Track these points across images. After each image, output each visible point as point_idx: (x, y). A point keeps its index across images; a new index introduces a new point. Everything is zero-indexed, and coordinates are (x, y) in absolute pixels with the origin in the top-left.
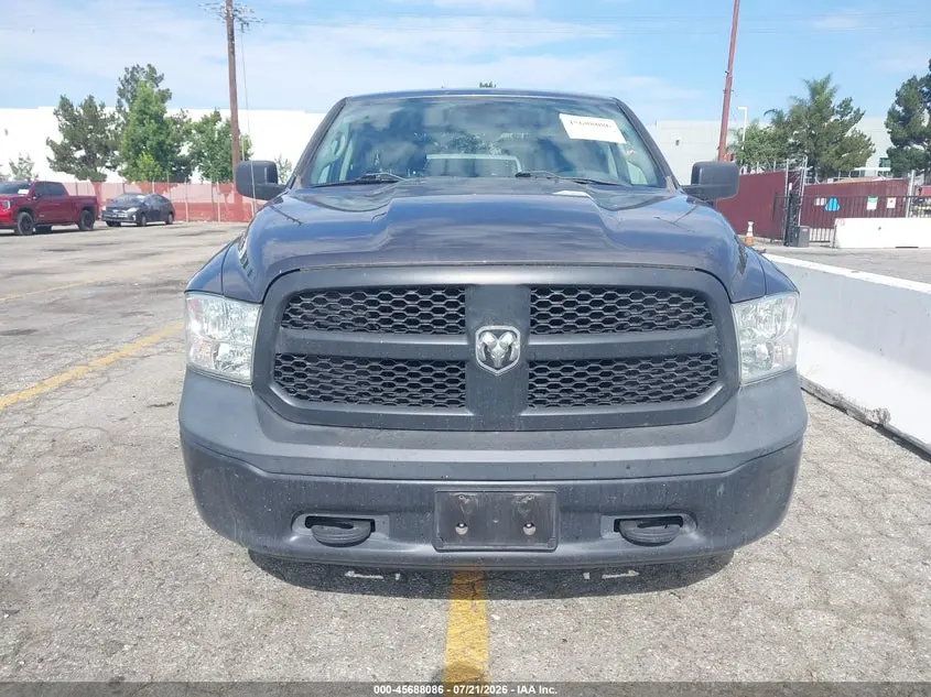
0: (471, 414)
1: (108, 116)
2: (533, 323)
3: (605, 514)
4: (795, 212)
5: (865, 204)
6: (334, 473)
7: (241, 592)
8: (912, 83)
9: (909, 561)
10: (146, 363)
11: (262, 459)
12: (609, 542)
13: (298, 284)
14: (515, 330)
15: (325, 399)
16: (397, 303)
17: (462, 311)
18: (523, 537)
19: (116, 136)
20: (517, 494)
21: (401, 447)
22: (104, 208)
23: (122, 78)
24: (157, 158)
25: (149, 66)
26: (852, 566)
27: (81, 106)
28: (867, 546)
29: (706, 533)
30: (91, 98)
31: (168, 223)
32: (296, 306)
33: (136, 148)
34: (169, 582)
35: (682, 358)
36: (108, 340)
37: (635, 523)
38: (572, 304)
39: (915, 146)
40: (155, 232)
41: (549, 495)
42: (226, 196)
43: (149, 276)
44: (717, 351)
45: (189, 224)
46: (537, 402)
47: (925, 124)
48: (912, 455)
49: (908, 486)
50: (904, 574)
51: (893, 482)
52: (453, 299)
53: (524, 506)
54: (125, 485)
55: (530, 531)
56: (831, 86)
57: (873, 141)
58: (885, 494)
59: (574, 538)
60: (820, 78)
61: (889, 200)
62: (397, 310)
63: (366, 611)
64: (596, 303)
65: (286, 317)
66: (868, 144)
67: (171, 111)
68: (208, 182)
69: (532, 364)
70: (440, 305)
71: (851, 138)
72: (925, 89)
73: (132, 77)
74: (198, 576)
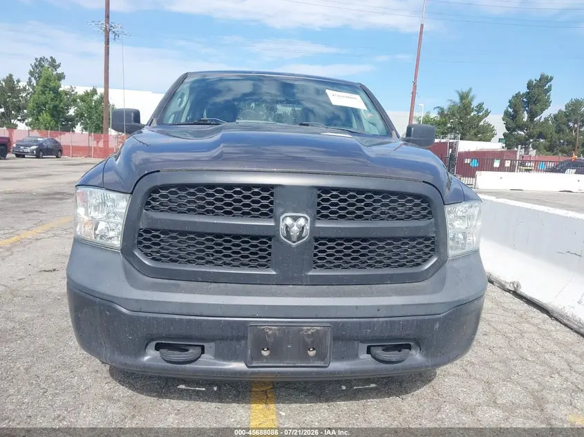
0: (274, 273)
1: (22, 87)
2: (318, 212)
3: (361, 342)
4: (453, 166)
5: (493, 164)
6: (178, 312)
7: (103, 397)
8: (518, 96)
9: (542, 375)
10: (39, 243)
11: (126, 302)
12: (364, 361)
13: (159, 180)
14: (306, 216)
15: (172, 261)
16: (227, 196)
17: (272, 203)
18: (308, 358)
19: (26, 101)
20: (304, 328)
21: (227, 294)
22: (14, 145)
23: (33, 64)
24: (52, 116)
25: (51, 58)
26: (508, 379)
27: (4, 80)
28: (515, 366)
29: (426, 356)
30: (11, 76)
31: (57, 157)
32: (156, 196)
33: (39, 108)
34: (50, 391)
35: (413, 239)
36: (12, 228)
37: (381, 348)
38: (344, 201)
39: (520, 132)
40: (48, 163)
41: (326, 328)
42: (98, 142)
43: (44, 188)
44: (434, 235)
45: (73, 158)
46: (319, 266)
47: (525, 120)
48: (535, 310)
49: (535, 329)
50: (540, 384)
51: (526, 326)
52: (266, 194)
53: (309, 336)
54: (20, 324)
55: (312, 353)
56: (471, 94)
57: (495, 128)
58: (522, 333)
59: (341, 358)
60: (465, 90)
61: (506, 161)
62: (228, 200)
63: (192, 410)
64: (359, 201)
65: (148, 203)
66: (492, 130)
67: (64, 86)
68: (86, 133)
69: (316, 240)
70: (257, 198)
71: (483, 126)
72: (525, 100)
73: (39, 63)
74: (72, 386)
